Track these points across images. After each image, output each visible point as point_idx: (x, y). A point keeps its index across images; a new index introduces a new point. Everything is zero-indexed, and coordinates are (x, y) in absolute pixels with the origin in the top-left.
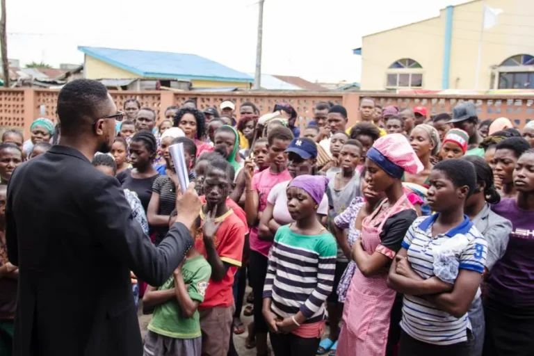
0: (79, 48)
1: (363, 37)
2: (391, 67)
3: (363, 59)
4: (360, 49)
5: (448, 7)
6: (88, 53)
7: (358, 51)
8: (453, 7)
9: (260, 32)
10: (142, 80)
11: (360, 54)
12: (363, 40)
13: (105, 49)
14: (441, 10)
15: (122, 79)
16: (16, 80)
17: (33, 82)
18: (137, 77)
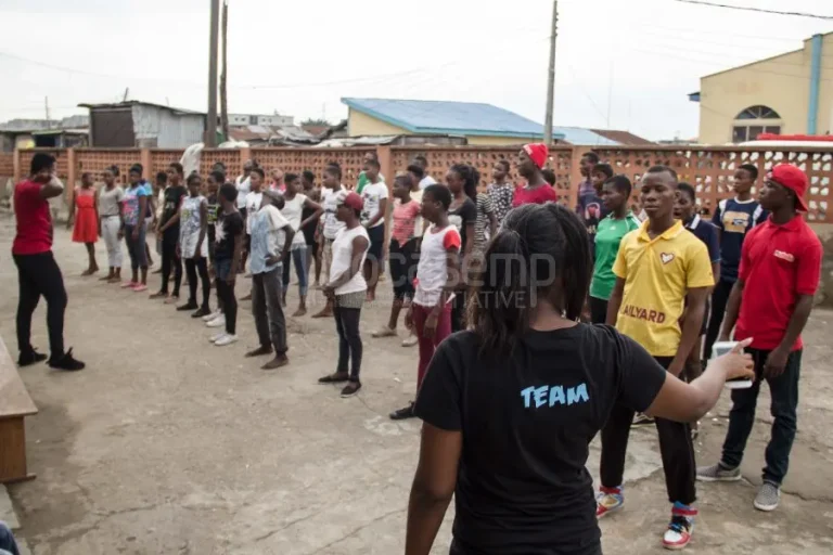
0: (343, 100)
1: (702, 79)
2: (739, 117)
3: (701, 106)
4: (698, 94)
5: (815, 36)
6: (353, 106)
7: (695, 96)
8: (822, 35)
9: (552, 75)
10: (408, 136)
11: (698, 100)
12: (702, 83)
13: (368, 100)
14: (806, 41)
15: (385, 136)
16: (267, 141)
17: (285, 142)
18: (400, 132)
